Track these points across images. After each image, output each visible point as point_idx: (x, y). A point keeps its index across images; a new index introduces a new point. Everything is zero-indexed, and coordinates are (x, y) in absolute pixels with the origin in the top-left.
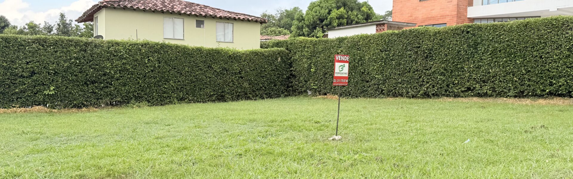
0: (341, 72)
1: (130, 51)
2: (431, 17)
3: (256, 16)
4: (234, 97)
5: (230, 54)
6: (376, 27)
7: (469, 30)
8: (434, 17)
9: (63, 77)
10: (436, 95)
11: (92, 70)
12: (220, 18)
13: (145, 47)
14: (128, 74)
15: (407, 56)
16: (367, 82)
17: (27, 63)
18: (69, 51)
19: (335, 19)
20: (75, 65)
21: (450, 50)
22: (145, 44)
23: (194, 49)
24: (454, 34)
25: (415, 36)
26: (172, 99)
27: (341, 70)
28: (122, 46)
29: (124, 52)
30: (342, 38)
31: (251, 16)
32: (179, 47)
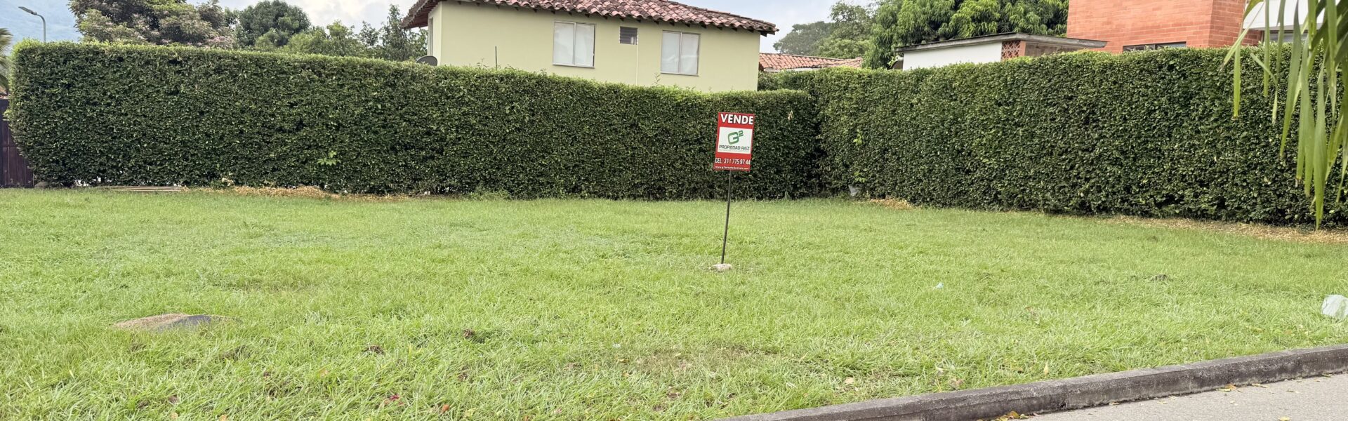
0: (733, 145)
1: (477, 89)
2: (1153, 27)
3: (753, 19)
4: (685, 191)
5: (679, 101)
6: (1003, 48)
7: (1171, 63)
8: (1159, 27)
9: (352, 134)
10: (1104, 210)
11: (404, 123)
12: (671, 22)
13: (507, 83)
14: (473, 135)
15: (1047, 116)
16: (968, 172)
17: (292, 106)
18: (365, 85)
19: (968, 22)
20: (375, 112)
21: (1132, 108)
22: (507, 77)
23: (603, 88)
24: (1141, 71)
25: (1064, 72)
26: (555, 189)
27: (732, 140)
28: (463, 80)
29: (465, 90)
30: (923, 70)
31: (742, 18)
32: (574, 83)
